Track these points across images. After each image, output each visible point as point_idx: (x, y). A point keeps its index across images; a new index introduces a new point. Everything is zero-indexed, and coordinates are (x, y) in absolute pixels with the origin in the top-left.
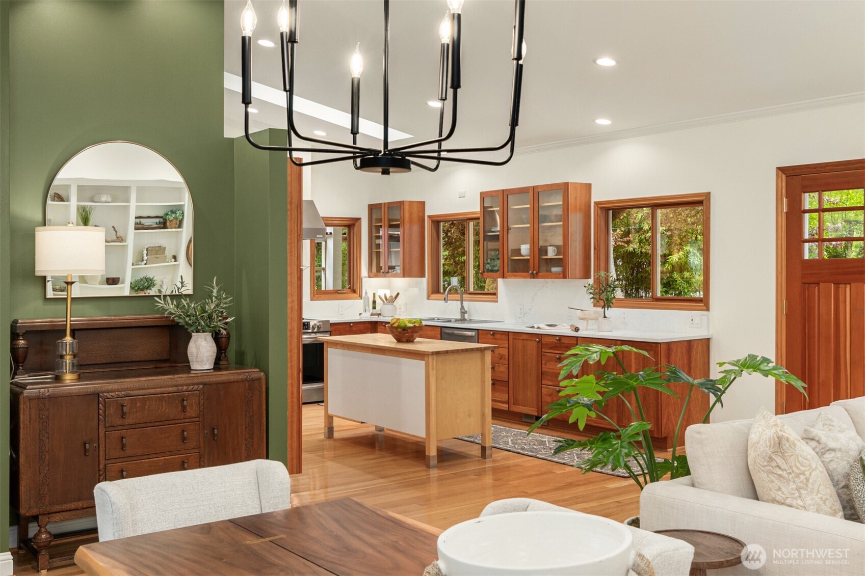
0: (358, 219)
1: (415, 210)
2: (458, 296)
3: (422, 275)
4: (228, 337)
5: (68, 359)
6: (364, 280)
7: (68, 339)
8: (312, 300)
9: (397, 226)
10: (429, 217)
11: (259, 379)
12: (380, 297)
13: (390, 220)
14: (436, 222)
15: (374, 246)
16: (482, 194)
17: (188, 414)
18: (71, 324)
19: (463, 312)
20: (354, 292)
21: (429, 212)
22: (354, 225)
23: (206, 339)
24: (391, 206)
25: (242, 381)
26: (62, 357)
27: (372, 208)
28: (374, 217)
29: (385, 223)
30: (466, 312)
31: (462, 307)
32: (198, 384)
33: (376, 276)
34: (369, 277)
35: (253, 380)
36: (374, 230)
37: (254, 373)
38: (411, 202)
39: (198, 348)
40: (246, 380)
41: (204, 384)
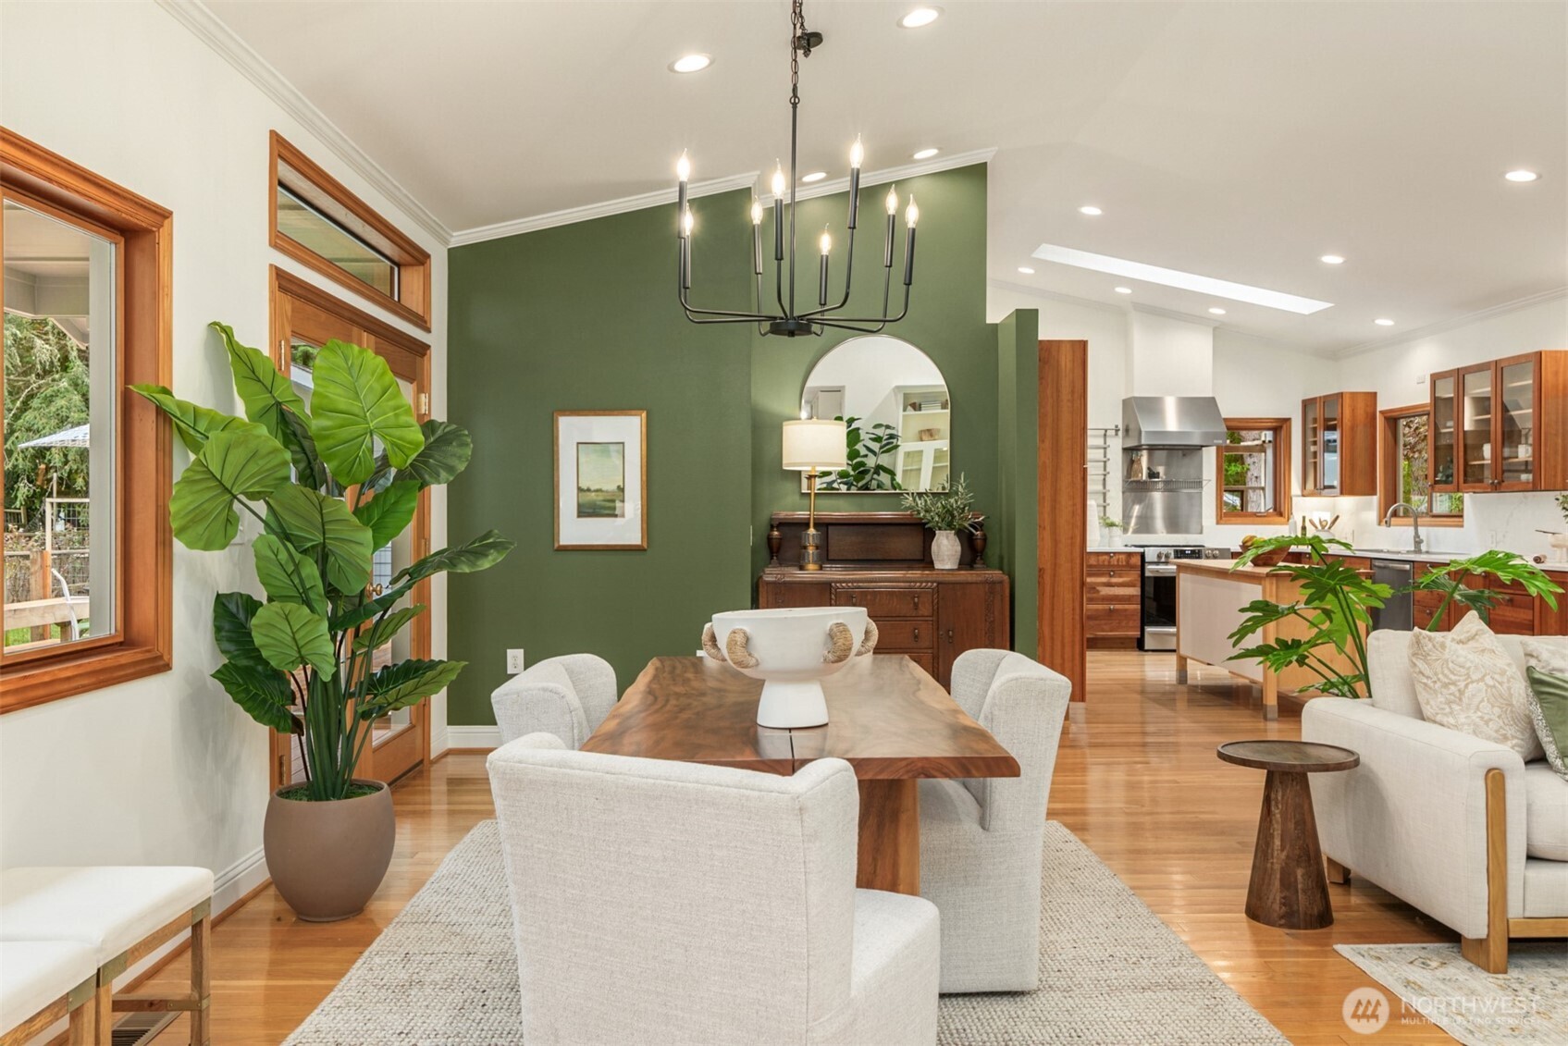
0: (1288, 420)
1: (1361, 407)
2: (1411, 520)
3: (1373, 492)
4: (985, 539)
5: (811, 550)
6: (1295, 500)
7: (812, 531)
8: (1218, 523)
9: (1333, 428)
10: (1381, 412)
11: (1001, 582)
12: (1311, 522)
13: (1326, 420)
14: (1393, 420)
15: (1310, 455)
16: (1432, 376)
17: (920, 613)
18: (814, 519)
19: (1418, 542)
20: (1281, 514)
21: (1383, 405)
22: (1281, 427)
23: (947, 538)
24: (1327, 400)
25: (981, 583)
26: (805, 548)
27: (1307, 404)
28: (1310, 417)
29: (1319, 425)
30: (1421, 541)
31: (1417, 535)
32: (932, 582)
33: (1312, 495)
34: (1303, 496)
35: (993, 583)
36: (1310, 433)
37: (995, 574)
38: (1354, 395)
39: (939, 546)
40: (986, 582)
41: (939, 583)
